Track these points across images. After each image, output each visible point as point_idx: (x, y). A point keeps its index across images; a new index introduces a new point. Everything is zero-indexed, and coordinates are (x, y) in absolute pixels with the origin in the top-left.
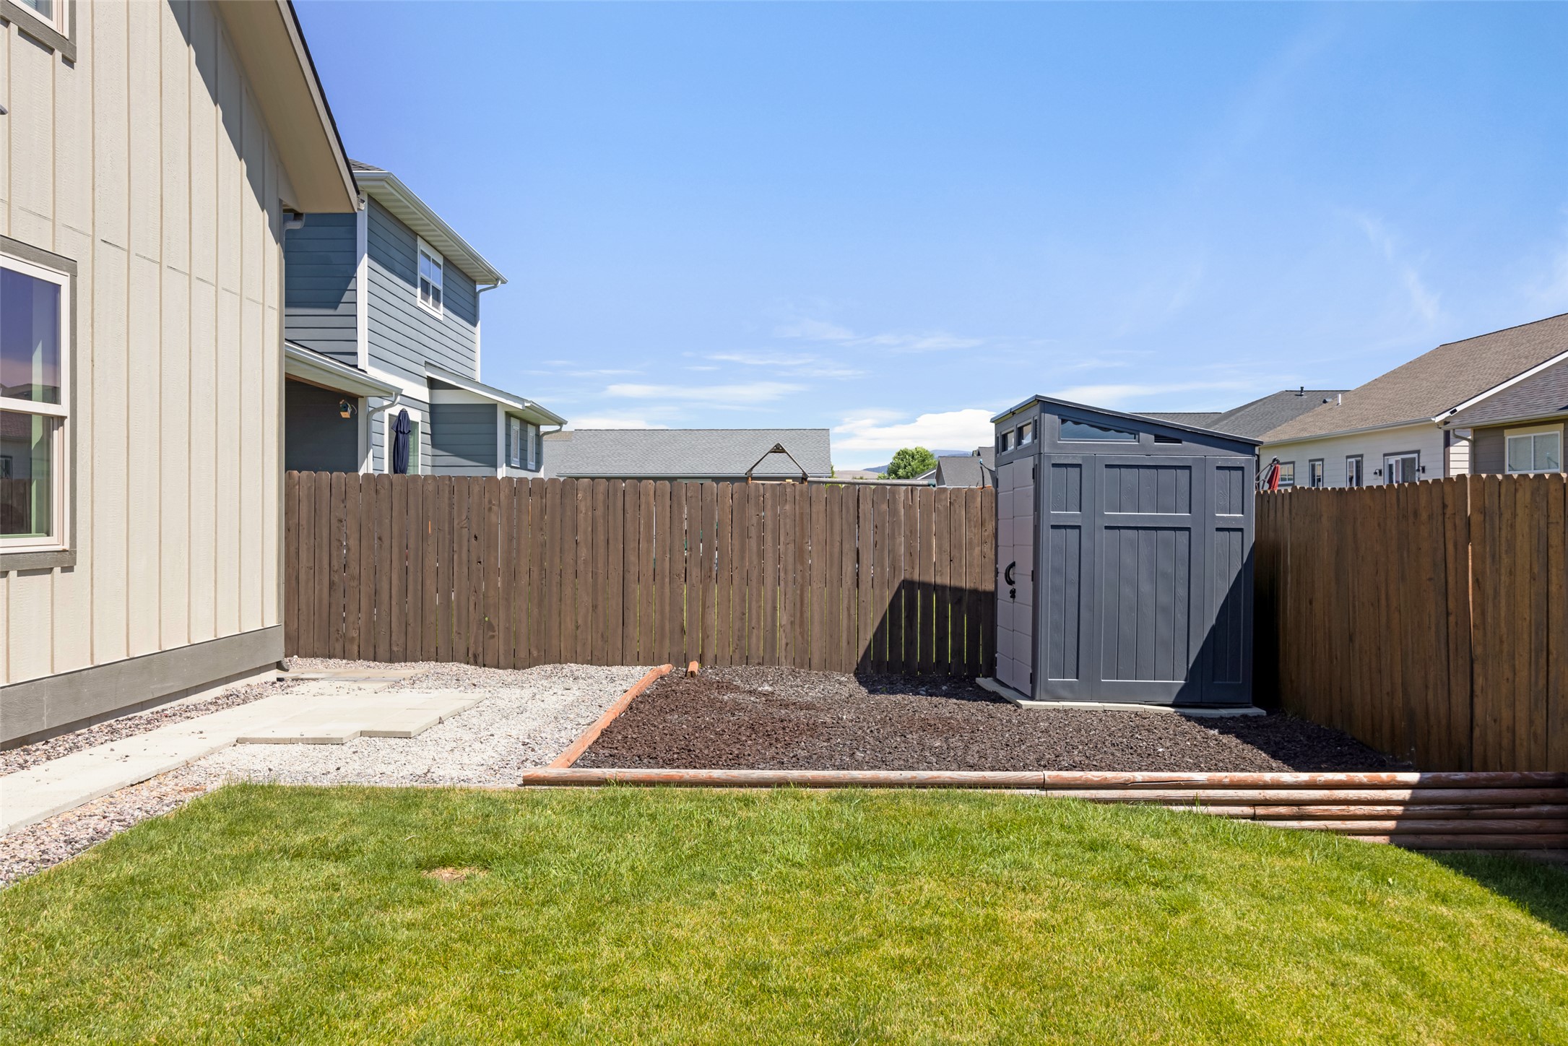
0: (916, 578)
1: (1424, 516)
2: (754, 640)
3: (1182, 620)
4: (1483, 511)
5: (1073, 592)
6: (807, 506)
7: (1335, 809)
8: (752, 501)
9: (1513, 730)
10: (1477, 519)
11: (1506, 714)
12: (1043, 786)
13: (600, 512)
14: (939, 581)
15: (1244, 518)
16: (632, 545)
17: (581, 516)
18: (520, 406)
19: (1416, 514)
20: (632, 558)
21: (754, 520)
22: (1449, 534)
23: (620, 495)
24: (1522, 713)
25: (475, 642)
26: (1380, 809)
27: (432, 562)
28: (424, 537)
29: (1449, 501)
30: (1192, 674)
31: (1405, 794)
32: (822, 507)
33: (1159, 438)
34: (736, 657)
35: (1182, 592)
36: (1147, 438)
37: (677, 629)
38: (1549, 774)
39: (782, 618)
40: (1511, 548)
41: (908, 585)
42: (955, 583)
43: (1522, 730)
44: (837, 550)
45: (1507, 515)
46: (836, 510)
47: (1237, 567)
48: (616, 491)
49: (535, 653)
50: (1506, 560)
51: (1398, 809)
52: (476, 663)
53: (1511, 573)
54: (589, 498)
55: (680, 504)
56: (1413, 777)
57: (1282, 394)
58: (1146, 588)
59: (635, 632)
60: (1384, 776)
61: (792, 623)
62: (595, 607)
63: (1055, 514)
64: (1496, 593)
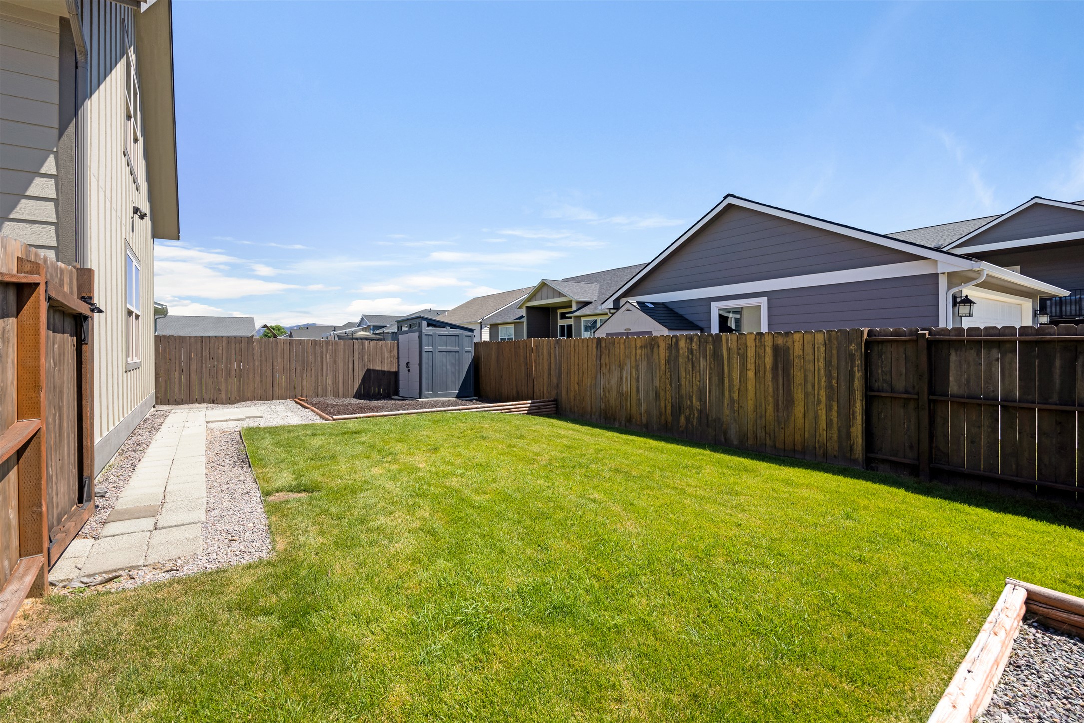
0: (371, 368)
1: (521, 347)
2: (319, 389)
3: (457, 375)
4: (536, 346)
5: (431, 369)
6: (336, 346)
7: (517, 410)
8: (318, 345)
9: (543, 392)
10: (534, 348)
11: (542, 389)
12: (460, 410)
13: (263, 349)
14: (378, 369)
15: (471, 348)
16: (275, 360)
17: (256, 350)
18: (161, 307)
19: (519, 347)
20: (275, 364)
21: (319, 351)
22: (528, 351)
23: (270, 343)
24: (545, 388)
25: (213, 396)
26: (525, 409)
27: (193, 367)
28: (190, 358)
29: (528, 344)
30: (460, 390)
31: (529, 405)
32: (342, 347)
33: (451, 328)
34: (313, 395)
35: (457, 368)
36: (448, 328)
37: (292, 388)
38: (552, 399)
39: (329, 382)
40: (543, 354)
41: (369, 371)
42: (383, 369)
43: (545, 392)
44: (347, 360)
45: (541, 347)
46: (346, 348)
47: (470, 361)
48: (269, 341)
49: (238, 399)
50: (541, 357)
51: (528, 409)
52: (213, 403)
53: (543, 359)
54: (258, 344)
55: (292, 346)
56: (530, 402)
57: (424, 310)
58: (449, 367)
59: (276, 389)
60: (525, 402)
61: (333, 384)
62: (261, 381)
63: (426, 348)
64: (539, 364)
